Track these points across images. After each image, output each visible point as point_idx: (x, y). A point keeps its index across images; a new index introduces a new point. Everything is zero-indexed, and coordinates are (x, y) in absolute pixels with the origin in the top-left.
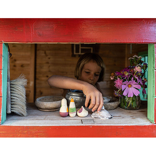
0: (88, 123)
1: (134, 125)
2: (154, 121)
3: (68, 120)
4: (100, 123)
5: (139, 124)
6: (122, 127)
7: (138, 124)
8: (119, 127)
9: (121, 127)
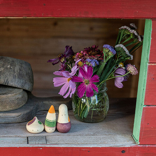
0: (37, 143)
1: (107, 146)
2: (138, 141)
3: (7, 137)
4: (55, 143)
5: (116, 145)
6: (88, 149)
7: (113, 145)
8: (84, 150)
9: (86, 149)
